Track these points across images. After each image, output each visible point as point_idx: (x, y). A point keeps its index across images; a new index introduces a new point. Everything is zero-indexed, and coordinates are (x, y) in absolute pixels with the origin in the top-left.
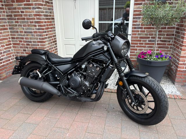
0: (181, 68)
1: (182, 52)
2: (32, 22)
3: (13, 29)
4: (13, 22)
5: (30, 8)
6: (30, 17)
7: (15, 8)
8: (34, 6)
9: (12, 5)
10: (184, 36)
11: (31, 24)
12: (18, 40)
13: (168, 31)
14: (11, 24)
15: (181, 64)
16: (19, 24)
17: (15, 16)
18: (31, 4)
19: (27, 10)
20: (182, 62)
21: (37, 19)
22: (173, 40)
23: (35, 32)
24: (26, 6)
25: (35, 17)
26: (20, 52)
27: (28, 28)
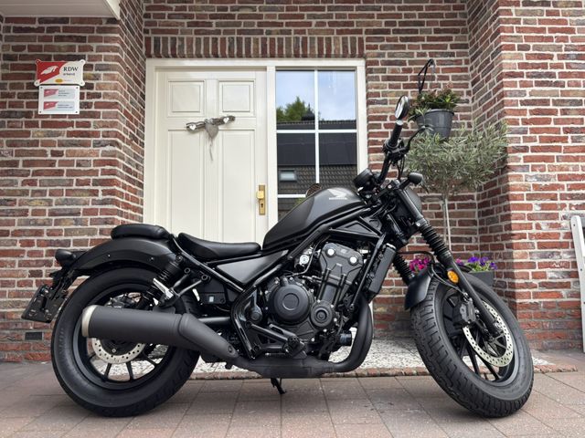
0: (522, 296)
1: (516, 252)
2: (87, 183)
3: (9, 203)
4: (17, 183)
5: (85, 144)
6: (82, 169)
7: (35, 143)
8: (101, 138)
9: (28, 134)
10: (508, 212)
11: (81, 187)
12: (18, 239)
13: (461, 215)
14: (6, 188)
15: (522, 286)
16: (38, 188)
17: (27, 163)
18: (93, 132)
19: (77, 148)
20: (523, 278)
21: (104, 173)
22: (478, 236)
23: (87, 212)
24: (74, 138)
25: (99, 168)
26: (17, 280)
27: (66, 199)
